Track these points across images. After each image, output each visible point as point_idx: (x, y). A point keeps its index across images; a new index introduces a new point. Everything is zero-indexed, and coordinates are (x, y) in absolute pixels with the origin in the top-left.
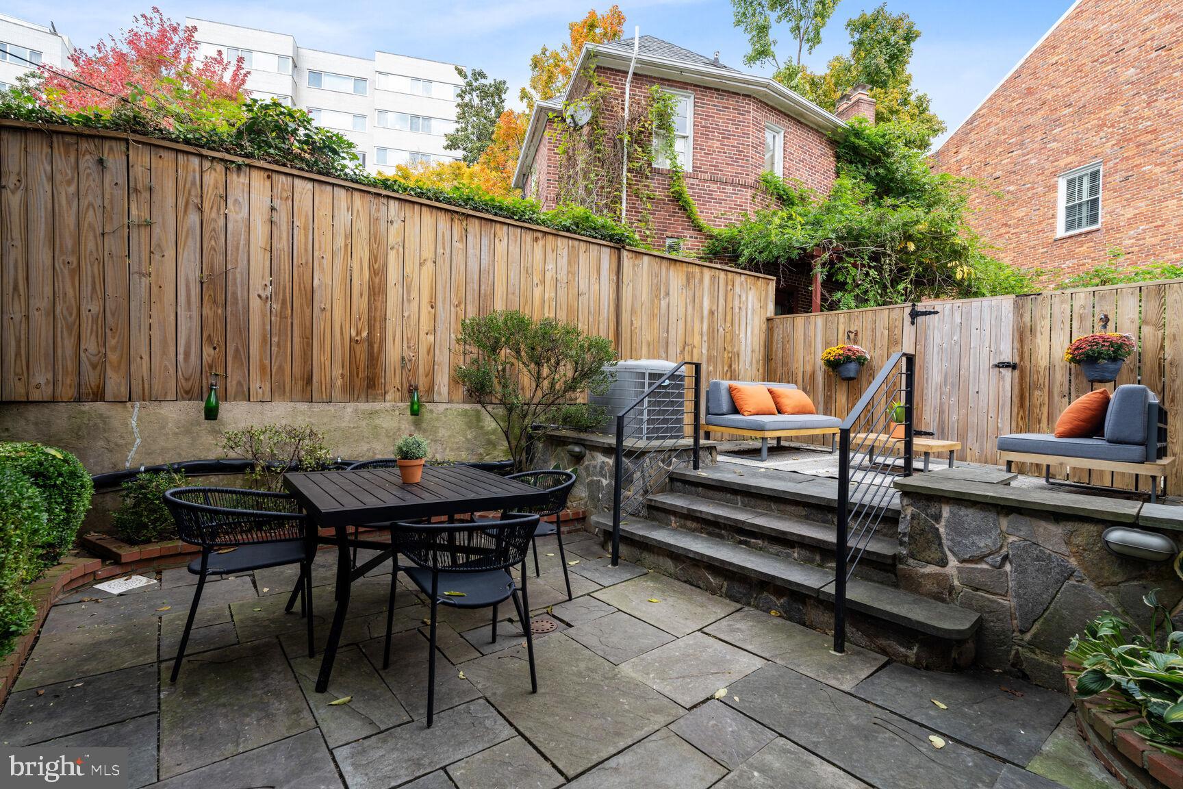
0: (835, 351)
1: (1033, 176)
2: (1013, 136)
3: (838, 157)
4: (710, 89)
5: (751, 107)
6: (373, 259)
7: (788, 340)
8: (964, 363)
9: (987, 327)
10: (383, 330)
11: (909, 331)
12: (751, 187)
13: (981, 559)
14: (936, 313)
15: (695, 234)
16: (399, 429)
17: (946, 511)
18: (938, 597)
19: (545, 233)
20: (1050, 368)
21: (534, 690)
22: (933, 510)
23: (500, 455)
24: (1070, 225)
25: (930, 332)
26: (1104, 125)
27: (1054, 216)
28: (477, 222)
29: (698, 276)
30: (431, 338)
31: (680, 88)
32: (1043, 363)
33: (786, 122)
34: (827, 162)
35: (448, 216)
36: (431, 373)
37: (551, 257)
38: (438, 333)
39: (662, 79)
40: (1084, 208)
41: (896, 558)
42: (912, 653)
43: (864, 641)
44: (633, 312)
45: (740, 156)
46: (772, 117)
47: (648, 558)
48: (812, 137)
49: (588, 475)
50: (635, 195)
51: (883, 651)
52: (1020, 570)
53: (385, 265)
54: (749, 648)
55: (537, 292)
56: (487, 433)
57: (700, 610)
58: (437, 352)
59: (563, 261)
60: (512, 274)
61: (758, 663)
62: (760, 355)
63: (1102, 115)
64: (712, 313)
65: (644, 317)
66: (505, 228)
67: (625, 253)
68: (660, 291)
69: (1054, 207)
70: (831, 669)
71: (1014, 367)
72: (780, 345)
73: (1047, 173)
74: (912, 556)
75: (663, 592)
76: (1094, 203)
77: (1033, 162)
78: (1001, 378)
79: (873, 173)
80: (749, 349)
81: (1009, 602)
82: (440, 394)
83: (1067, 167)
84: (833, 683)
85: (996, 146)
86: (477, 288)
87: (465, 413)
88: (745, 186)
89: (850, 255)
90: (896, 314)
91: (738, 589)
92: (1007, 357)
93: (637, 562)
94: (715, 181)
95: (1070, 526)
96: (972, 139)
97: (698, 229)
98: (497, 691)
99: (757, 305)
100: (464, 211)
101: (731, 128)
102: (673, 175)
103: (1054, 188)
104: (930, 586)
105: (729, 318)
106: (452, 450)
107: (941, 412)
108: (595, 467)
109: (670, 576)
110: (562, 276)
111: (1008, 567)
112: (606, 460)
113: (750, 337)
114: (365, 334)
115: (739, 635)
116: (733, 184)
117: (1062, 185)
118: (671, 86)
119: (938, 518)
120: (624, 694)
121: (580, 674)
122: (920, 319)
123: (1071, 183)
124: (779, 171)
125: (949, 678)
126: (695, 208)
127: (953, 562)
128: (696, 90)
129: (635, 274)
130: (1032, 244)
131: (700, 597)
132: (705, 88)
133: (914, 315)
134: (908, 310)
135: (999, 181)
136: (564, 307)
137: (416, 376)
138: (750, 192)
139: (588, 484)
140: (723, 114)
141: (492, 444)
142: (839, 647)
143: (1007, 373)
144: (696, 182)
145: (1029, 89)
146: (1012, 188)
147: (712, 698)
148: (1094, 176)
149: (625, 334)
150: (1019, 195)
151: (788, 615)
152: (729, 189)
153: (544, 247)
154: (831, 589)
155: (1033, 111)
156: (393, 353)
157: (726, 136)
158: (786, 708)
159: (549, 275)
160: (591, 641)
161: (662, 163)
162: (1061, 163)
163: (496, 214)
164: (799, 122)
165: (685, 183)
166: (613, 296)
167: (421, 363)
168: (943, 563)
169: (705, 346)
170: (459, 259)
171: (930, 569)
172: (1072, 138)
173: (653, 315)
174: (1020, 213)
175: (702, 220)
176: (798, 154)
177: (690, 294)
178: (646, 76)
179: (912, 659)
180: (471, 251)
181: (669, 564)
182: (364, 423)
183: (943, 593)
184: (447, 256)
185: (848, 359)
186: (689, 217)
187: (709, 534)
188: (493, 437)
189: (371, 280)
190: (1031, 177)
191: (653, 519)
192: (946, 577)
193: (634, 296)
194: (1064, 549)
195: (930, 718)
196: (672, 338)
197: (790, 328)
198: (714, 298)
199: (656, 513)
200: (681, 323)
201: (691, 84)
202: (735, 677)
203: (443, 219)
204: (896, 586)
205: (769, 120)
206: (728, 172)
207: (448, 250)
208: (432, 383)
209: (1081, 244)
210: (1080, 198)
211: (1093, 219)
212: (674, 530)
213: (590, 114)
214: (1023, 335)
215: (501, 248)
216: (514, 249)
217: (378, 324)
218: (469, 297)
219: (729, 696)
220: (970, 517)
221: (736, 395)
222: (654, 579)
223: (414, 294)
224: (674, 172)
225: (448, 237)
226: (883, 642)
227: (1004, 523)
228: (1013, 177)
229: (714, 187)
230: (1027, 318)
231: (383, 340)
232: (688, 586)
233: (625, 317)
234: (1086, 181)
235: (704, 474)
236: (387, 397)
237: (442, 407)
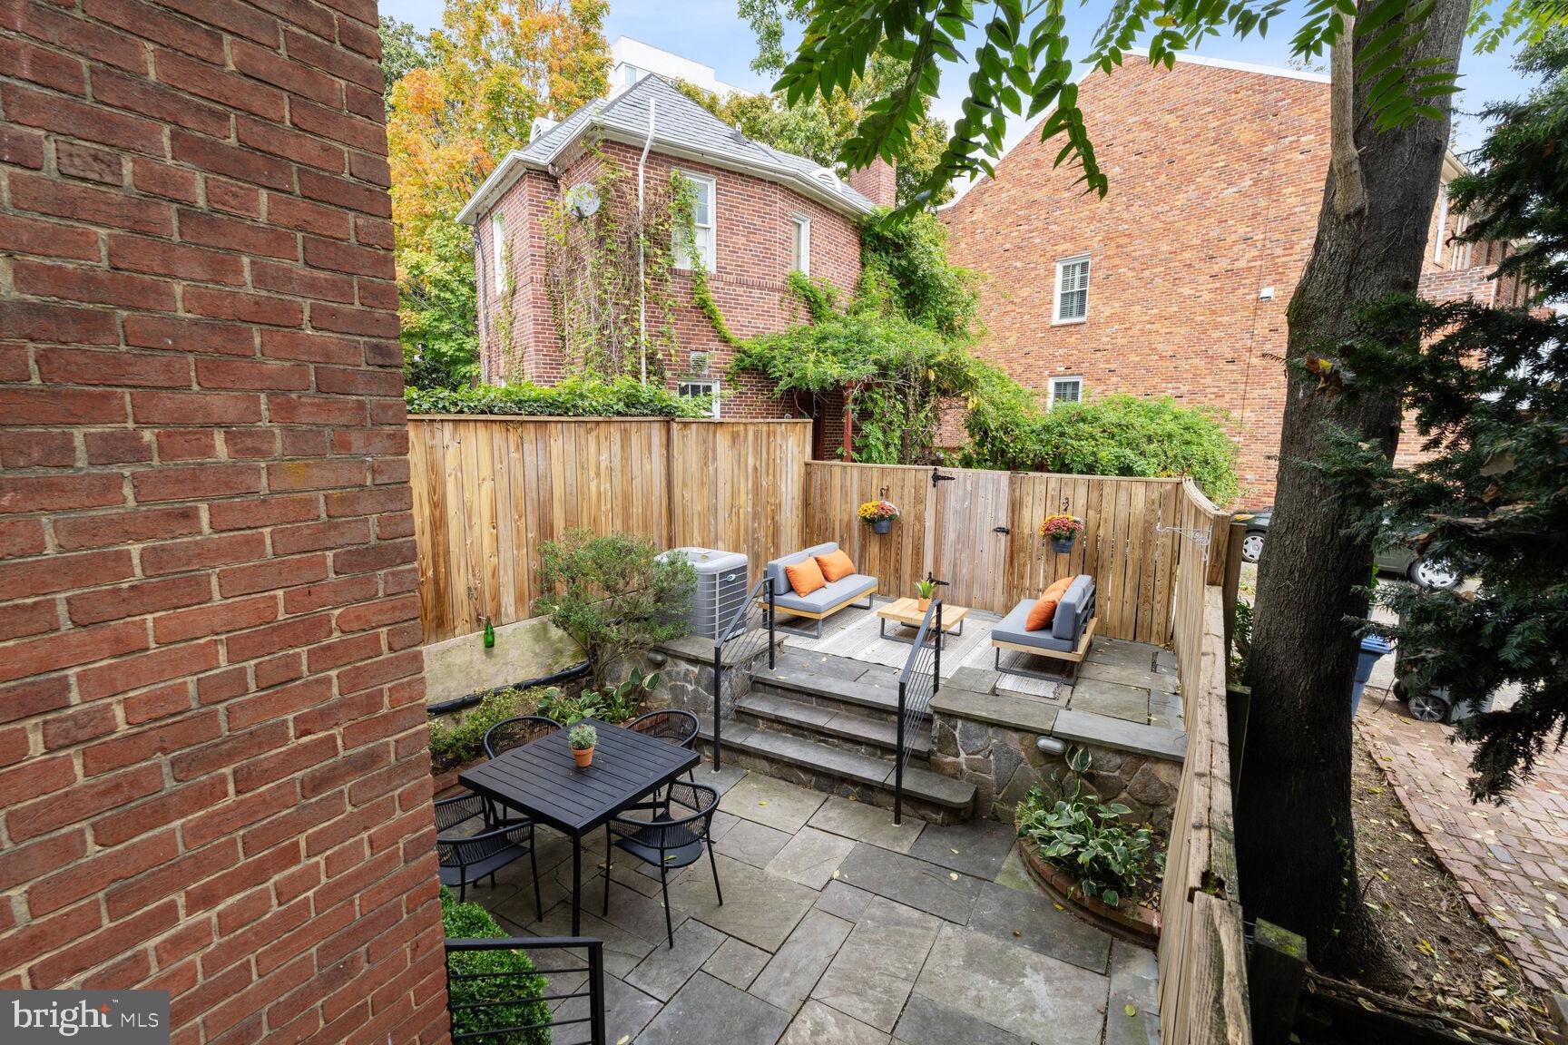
0: (871, 508)
1: (1036, 256)
2: (1021, 208)
3: (863, 244)
4: (734, 173)
5: (777, 196)
6: (433, 490)
7: (825, 487)
8: (973, 526)
9: (990, 497)
10: (447, 563)
11: (931, 493)
12: (779, 291)
13: (978, 753)
14: (952, 479)
15: (721, 346)
16: (471, 662)
17: (960, 724)
18: (954, 777)
19: (598, 423)
20: (1031, 536)
21: (721, 903)
22: (952, 723)
23: (568, 663)
24: (1063, 314)
25: (948, 496)
26: (1093, 218)
27: (1051, 302)
28: (532, 426)
29: (742, 433)
30: (494, 560)
31: (700, 170)
32: (1027, 531)
33: (812, 210)
34: (850, 250)
35: (503, 426)
36: (496, 597)
37: (604, 445)
38: (502, 555)
39: (680, 159)
40: (1075, 298)
41: (930, 752)
42: (939, 817)
43: (911, 812)
44: (684, 484)
45: (767, 256)
46: (799, 206)
47: (744, 760)
48: (838, 224)
49: (671, 680)
50: (654, 302)
51: (923, 818)
52: (998, 759)
53: (444, 495)
54: (842, 833)
55: (593, 485)
56: (554, 643)
57: (799, 805)
58: (502, 573)
59: (617, 448)
60: (568, 475)
61: (851, 844)
62: (798, 502)
63: (1093, 207)
64: (756, 469)
65: (695, 489)
66: (559, 425)
67: (674, 426)
68: (708, 456)
69: (1051, 293)
70: (895, 839)
71: (1007, 533)
72: (818, 491)
73: (1048, 255)
74: (939, 751)
75: (767, 792)
76: (1083, 293)
77: (1037, 241)
78: (998, 541)
79: (896, 262)
80: (789, 497)
81: (991, 777)
82: (507, 615)
83: (1064, 254)
84: (898, 850)
85: (1006, 216)
86: (535, 496)
87: (533, 629)
88: (773, 289)
89: (879, 385)
90: (921, 475)
91: (824, 782)
92: (1003, 524)
93: (735, 763)
94: (741, 284)
95: (1022, 734)
96: (986, 201)
97: (726, 341)
98: (697, 910)
99: (796, 451)
100: (519, 418)
101: (757, 221)
102: (696, 277)
103: (1051, 272)
104: (950, 770)
105: (771, 471)
106: (523, 668)
107: (955, 565)
108: (678, 673)
109: (766, 774)
110: (617, 463)
111: (992, 757)
112: (691, 668)
113: (789, 489)
114: (430, 573)
115: (833, 824)
116: (760, 287)
117: (1059, 268)
118: (691, 168)
119: (955, 728)
120: (779, 891)
121: (742, 883)
122: (940, 483)
123: (1066, 268)
124: (805, 268)
125: (959, 829)
126: (721, 315)
127: (963, 755)
128: (717, 174)
129: (684, 444)
130: (1033, 326)
131: (797, 792)
132: (728, 171)
133: (936, 478)
134: (931, 474)
135: (1007, 254)
136: (620, 498)
137: (483, 603)
138: (777, 296)
139: (671, 688)
140: (749, 204)
141: (559, 652)
142: (898, 821)
143: (1002, 536)
144: (721, 285)
145: (1037, 160)
146: (1019, 264)
147: (832, 879)
148: (1084, 266)
149: (678, 511)
150: (1025, 273)
151: (862, 799)
152: (756, 293)
153: (598, 437)
154: (892, 781)
155: (1040, 186)
156: (459, 584)
157: (752, 231)
158: (875, 876)
159: (603, 466)
160: (736, 853)
161: (683, 263)
162: (1060, 248)
163: (550, 415)
164: (825, 208)
165: (710, 286)
166: (663, 472)
167: (487, 588)
168: (957, 755)
169: (750, 503)
170: (518, 470)
171: (950, 759)
172: (1069, 224)
173: (703, 484)
174: (1025, 292)
175: (728, 328)
176: (825, 245)
177: (736, 452)
178: (662, 154)
179: (940, 820)
180: (527, 459)
181: (765, 765)
182: (437, 665)
183: (956, 774)
184: (505, 469)
185: (882, 518)
186: (714, 327)
187: (794, 734)
188: (560, 645)
189: (432, 515)
190: (1035, 257)
191: (741, 721)
192: (959, 764)
193: (685, 470)
194: (1019, 747)
195: (950, 862)
196: (721, 504)
197: (827, 476)
198: (757, 453)
199: (746, 718)
200: (729, 486)
201: (712, 167)
202: (841, 860)
203: (497, 431)
204: (929, 770)
205: (797, 211)
206: (754, 273)
207: (505, 462)
208: (499, 605)
209: (1071, 334)
210: (1072, 287)
211: (1081, 312)
212: (763, 732)
213: (598, 202)
214: (1015, 507)
215: (556, 446)
216: (570, 447)
217: (441, 560)
218: (529, 508)
219: (841, 875)
220: (972, 727)
221: (793, 577)
222: (755, 780)
223: (475, 520)
224: (697, 273)
225: (504, 451)
226: (922, 812)
227: (990, 731)
228: (1021, 254)
229: (740, 290)
230: (1018, 494)
231: (448, 574)
232: (783, 783)
233: (677, 492)
234: (1078, 269)
235: (782, 678)
236: (457, 632)
237: (510, 628)
